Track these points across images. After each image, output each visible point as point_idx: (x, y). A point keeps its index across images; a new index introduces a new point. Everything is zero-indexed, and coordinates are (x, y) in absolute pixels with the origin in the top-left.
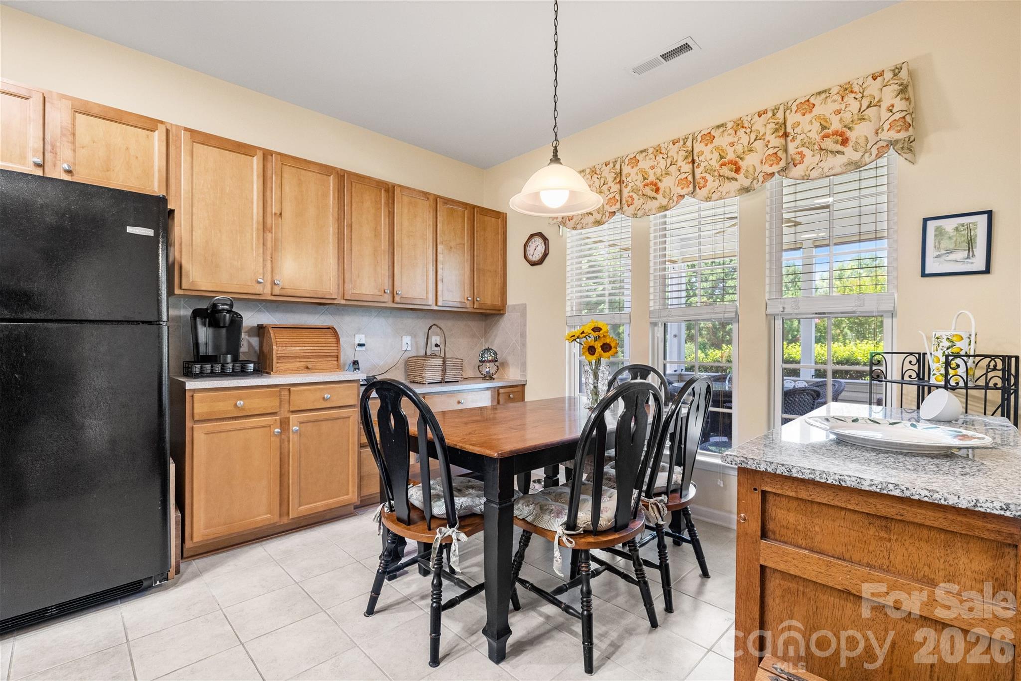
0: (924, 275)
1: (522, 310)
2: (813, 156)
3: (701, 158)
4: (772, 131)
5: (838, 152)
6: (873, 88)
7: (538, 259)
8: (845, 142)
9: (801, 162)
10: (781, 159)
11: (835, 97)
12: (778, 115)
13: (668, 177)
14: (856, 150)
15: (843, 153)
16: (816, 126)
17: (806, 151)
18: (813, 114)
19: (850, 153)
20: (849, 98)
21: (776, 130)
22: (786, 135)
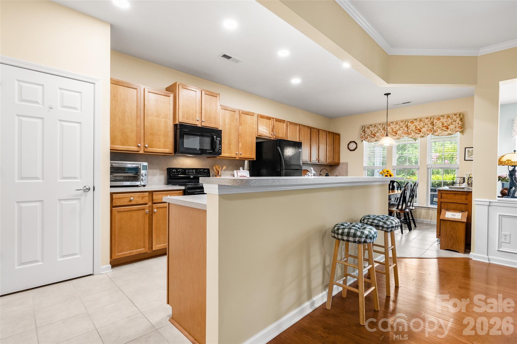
0: (465, 160)
1: (346, 164)
2: (440, 131)
3: (410, 127)
4: (430, 124)
5: (446, 131)
6: (455, 117)
7: (353, 149)
8: (448, 129)
9: (437, 132)
10: (432, 131)
11: (446, 118)
12: (431, 120)
13: (400, 131)
14: (450, 131)
15: (447, 131)
16: (441, 124)
17: (438, 129)
18: (440, 121)
19: (449, 132)
20: (449, 119)
21: (431, 124)
22: (433, 125)
